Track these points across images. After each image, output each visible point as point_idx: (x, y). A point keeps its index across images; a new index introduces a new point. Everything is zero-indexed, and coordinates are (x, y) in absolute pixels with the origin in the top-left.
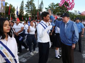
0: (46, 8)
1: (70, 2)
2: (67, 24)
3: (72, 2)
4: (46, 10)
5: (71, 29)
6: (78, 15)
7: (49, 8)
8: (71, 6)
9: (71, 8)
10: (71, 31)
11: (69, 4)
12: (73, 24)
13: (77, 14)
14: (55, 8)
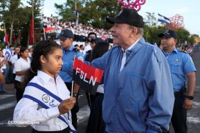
0: (58, 6)
4: (58, 11)
6: (157, 26)
7: (68, 7)
10: (143, 82)
13: (155, 24)
14: (84, 6)
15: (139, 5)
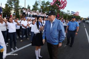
1: (62, 1)
2: (53, 23)
3: (64, 1)
5: (57, 28)
8: (63, 5)
9: (63, 7)
11: (61, 3)
12: (59, 23)
13: (69, 14)
15: (64, 7)
